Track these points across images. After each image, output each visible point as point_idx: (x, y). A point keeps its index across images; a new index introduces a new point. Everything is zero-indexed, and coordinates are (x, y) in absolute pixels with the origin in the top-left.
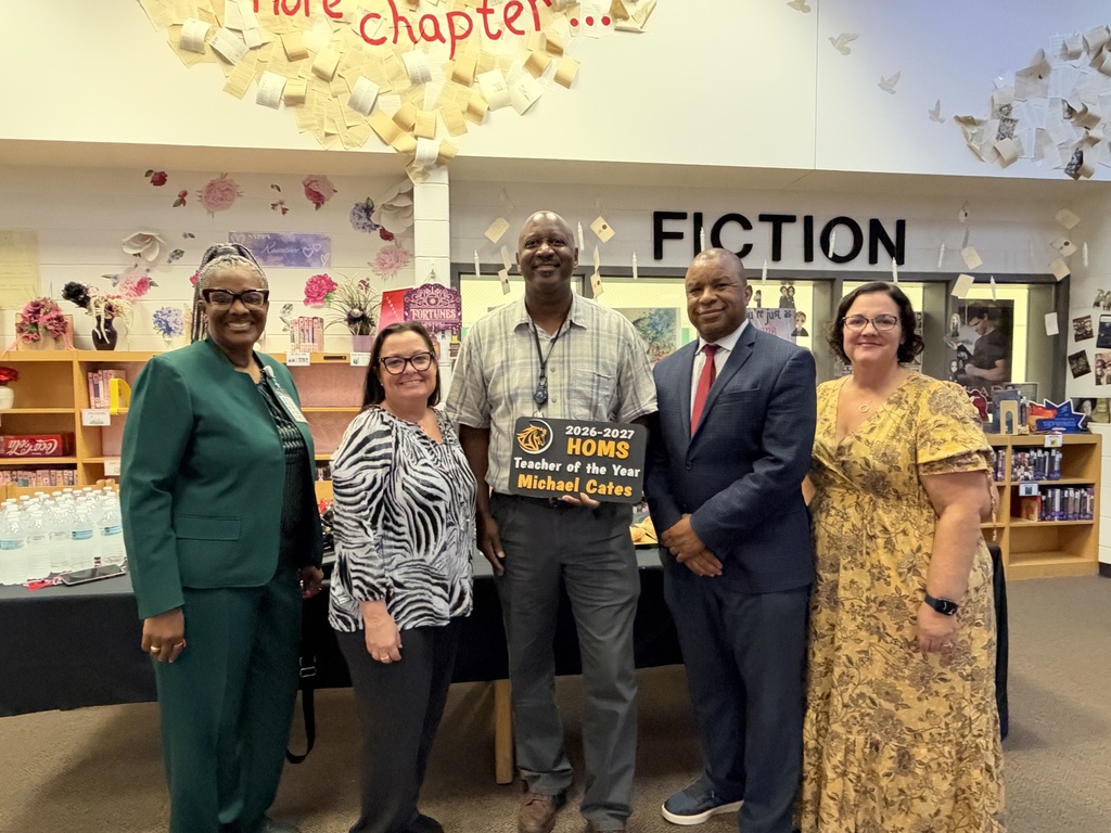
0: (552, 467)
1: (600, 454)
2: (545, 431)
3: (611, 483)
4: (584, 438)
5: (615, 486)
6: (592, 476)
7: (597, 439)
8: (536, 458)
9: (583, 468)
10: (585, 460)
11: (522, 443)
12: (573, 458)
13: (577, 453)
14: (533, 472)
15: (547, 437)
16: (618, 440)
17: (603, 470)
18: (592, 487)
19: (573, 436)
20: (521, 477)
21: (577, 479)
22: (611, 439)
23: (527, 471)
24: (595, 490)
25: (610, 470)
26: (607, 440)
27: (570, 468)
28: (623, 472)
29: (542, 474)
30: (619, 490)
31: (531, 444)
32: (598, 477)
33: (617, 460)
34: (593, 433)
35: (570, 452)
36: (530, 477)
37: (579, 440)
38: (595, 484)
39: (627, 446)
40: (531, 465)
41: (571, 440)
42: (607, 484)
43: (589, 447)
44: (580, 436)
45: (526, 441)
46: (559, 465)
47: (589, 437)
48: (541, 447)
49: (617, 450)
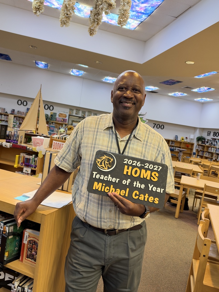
0: (114, 180)
1: (142, 177)
2: (112, 160)
3: (147, 195)
4: (134, 167)
5: (149, 196)
6: (136, 189)
7: (141, 168)
8: (106, 174)
9: (131, 183)
10: (133, 179)
11: (98, 164)
12: (127, 177)
13: (129, 174)
14: (103, 181)
15: (113, 162)
16: (152, 171)
17: (143, 186)
18: (136, 195)
19: (127, 164)
20: (96, 183)
21: (128, 189)
22: (149, 169)
23: (99, 181)
24: (137, 197)
25: (147, 187)
26: (146, 170)
27: (124, 182)
28: (154, 189)
29: (108, 183)
30: (151, 199)
31: (103, 165)
32: (140, 190)
33: (151, 182)
34: (139, 164)
35: (125, 173)
36: (100, 184)
37: (130, 168)
38: (138, 193)
39: (157, 175)
40: (102, 177)
41: (126, 167)
42: (145, 195)
43: (136, 171)
44: (131, 165)
45: (101, 164)
46: (118, 180)
47: (136, 166)
48: (109, 168)
49: (151, 176)
